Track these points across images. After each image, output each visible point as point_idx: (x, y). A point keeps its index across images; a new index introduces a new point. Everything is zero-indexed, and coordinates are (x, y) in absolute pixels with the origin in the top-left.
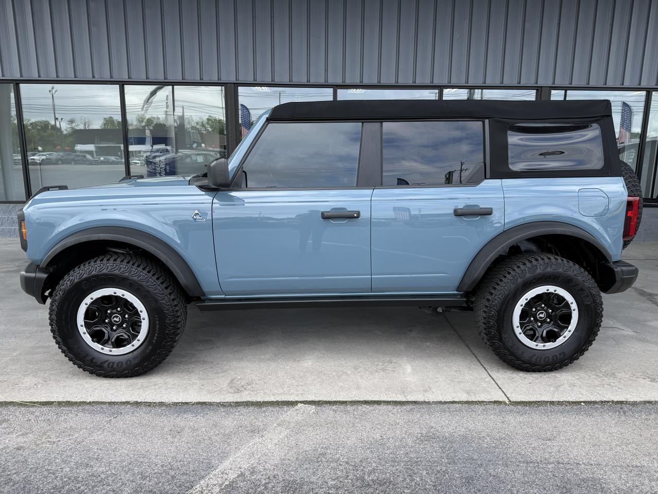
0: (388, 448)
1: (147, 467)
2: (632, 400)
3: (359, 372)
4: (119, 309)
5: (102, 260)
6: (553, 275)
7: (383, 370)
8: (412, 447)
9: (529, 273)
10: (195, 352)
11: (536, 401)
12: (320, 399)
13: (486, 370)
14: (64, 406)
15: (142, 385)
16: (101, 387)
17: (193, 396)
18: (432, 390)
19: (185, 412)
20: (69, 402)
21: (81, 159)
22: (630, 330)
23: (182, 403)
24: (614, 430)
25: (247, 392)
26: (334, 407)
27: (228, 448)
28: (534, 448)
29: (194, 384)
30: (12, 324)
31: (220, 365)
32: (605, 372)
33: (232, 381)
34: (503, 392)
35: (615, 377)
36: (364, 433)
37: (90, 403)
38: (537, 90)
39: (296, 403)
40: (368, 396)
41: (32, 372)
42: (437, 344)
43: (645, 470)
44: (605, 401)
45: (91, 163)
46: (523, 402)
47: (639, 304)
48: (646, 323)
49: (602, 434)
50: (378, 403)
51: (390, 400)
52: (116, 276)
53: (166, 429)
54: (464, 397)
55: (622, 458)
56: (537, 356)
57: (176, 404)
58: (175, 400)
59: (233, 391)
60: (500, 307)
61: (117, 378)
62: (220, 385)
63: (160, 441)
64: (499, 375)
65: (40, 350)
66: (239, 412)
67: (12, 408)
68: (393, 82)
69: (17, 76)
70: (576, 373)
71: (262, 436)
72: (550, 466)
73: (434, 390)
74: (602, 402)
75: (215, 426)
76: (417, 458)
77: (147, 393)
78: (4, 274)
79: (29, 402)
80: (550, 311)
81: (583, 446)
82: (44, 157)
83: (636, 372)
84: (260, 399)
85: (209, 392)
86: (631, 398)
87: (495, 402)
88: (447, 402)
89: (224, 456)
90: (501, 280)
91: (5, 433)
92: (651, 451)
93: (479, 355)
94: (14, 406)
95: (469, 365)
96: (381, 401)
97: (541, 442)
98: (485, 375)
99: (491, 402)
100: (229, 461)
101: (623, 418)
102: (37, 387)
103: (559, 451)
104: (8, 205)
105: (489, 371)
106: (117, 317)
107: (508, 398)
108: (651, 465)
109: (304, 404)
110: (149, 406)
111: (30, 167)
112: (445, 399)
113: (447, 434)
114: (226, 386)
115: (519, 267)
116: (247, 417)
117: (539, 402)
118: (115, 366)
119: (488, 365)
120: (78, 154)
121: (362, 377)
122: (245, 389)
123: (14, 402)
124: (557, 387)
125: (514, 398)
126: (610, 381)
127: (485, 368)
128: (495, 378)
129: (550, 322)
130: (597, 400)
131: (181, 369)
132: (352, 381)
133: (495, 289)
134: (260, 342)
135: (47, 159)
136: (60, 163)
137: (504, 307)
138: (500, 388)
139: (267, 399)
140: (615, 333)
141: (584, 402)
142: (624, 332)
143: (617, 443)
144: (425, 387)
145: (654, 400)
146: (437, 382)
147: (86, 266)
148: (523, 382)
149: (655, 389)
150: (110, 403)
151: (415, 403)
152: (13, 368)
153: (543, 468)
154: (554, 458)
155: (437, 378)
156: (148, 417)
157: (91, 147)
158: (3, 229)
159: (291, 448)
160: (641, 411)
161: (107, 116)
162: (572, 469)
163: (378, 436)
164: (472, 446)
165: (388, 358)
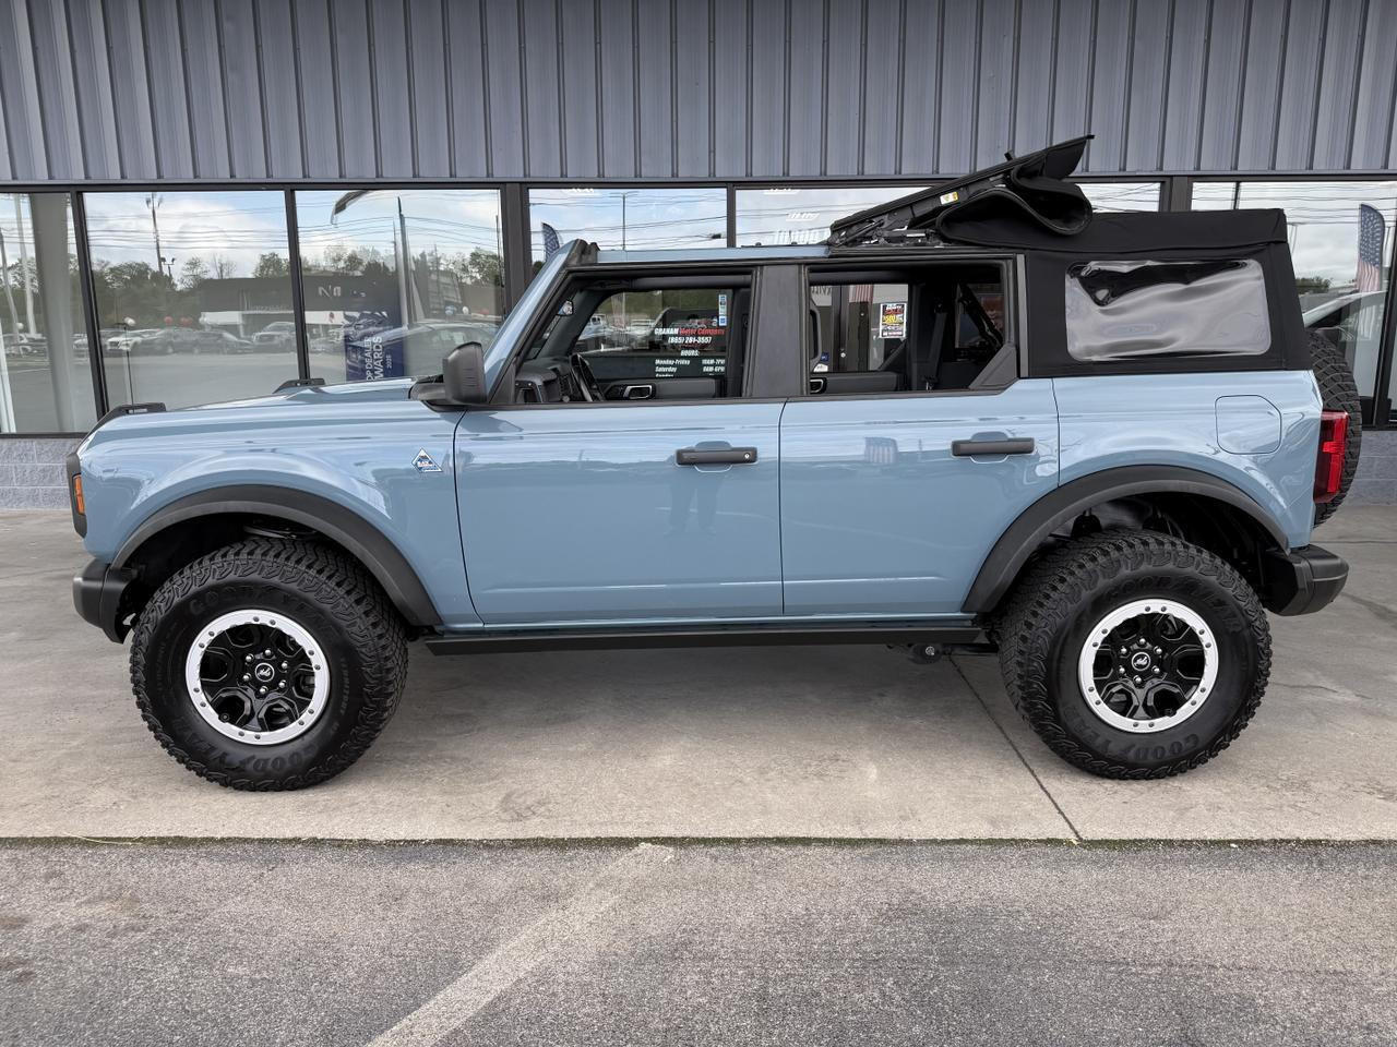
0: (820, 933)
1: (332, 967)
2: (1339, 839)
3: (769, 780)
4: (268, 652)
5: (224, 556)
6: (1156, 577)
7: (820, 775)
8: (868, 931)
9: (1104, 577)
10: (435, 739)
11: (1136, 840)
12: (686, 834)
13: (1035, 776)
14: (170, 847)
15: (325, 806)
16: (244, 808)
17: (428, 828)
18: (917, 817)
19: (410, 860)
20: (181, 838)
21: (214, 342)
22: (1349, 692)
23: (406, 841)
24: (1295, 899)
25: (537, 820)
26: (713, 851)
27: (494, 932)
28: (1122, 935)
29: (430, 802)
30: (70, 684)
31: (484, 766)
32: (1289, 779)
33: (508, 796)
34: (1067, 820)
35: (1309, 790)
36: (770, 902)
37: (222, 841)
38: (1163, 183)
39: (636, 841)
40: (784, 828)
41: (109, 779)
42: (936, 722)
43: (1352, 980)
44: (1282, 841)
45: (235, 350)
46: (1107, 841)
47: (1374, 637)
48: (1385, 677)
49: (1268, 908)
50: (806, 842)
51: (828, 835)
52: (255, 584)
53: (372, 893)
54: (984, 832)
55: (1306, 956)
56: (1138, 746)
57: (392, 843)
58: (392, 834)
59: (509, 818)
60: (1049, 653)
61: (276, 791)
62: (484, 804)
63: (359, 916)
64: (1061, 787)
65: (125, 735)
66: (519, 859)
67: (68, 851)
68: (852, 173)
69: (78, 177)
70: (1225, 782)
71: (564, 908)
72: (1153, 971)
73: (922, 817)
74: (1276, 841)
75: (470, 886)
76: (878, 953)
77: (336, 821)
78: (55, 583)
79: (103, 839)
80: (1159, 650)
81: (1226, 930)
82: (138, 339)
83: (1354, 780)
84: (562, 834)
85: (461, 820)
86: (1338, 833)
87: (1049, 841)
88: (948, 841)
89: (484, 946)
90: (1047, 597)
91: (54, 899)
92: (1370, 942)
93: (1023, 744)
94: (73, 845)
95: (1000, 766)
96: (810, 839)
97: (1137, 922)
98: (1031, 784)
99: (1039, 841)
100: (495, 956)
101: (1317, 875)
102: (118, 810)
103: (1174, 941)
104: (62, 440)
105: (1041, 778)
106: (265, 668)
107: (1076, 833)
108: (1365, 970)
109: (653, 844)
110: (339, 846)
111: (107, 361)
112: (945, 833)
113: (942, 906)
114: (496, 808)
115: (1081, 566)
116: (534, 869)
117: (1141, 841)
118: (269, 767)
119: (1039, 766)
120: (207, 330)
121: (774, 789)
122: (534, 813)
123: (72, 839)
124: (1182, 811)
125: (1089, 833)
126: (1296, 798)
127: (1032, 772)
128: (1052, 792)
129: (1161, 673)
130: (1266, 838)
131: (405, 773)
132: (754, 798)
133: (1035, 614)
134: (567, 719)
135: (143, 343)
136: (170, 350)
137: (1058, 650)
138: (1061, 812)
139: (577, 834)
140: (1316, 698)
141: (1236, 842)
142: (1336, 697)
143: (1299, 924)
144: (905, 810)
145: (1386, 838)
146: (929, 799)
147: (194, 568)
148: (1112, 801)
149: (1392, 815)
150: (262, 841)
151: (881, 842)
152: (72, 770)
153: (1137, 974)
154: (1163, 954)
155: (931, 792)
156: (335, 869)
157: (233, 317)
158: (54, 490)
159: (620, 932)
160: (1357, 860)
161: (266, 253)
162: (1199, 977)
163: (799, 909)
164: (992, 930)
165: (830, 751)
